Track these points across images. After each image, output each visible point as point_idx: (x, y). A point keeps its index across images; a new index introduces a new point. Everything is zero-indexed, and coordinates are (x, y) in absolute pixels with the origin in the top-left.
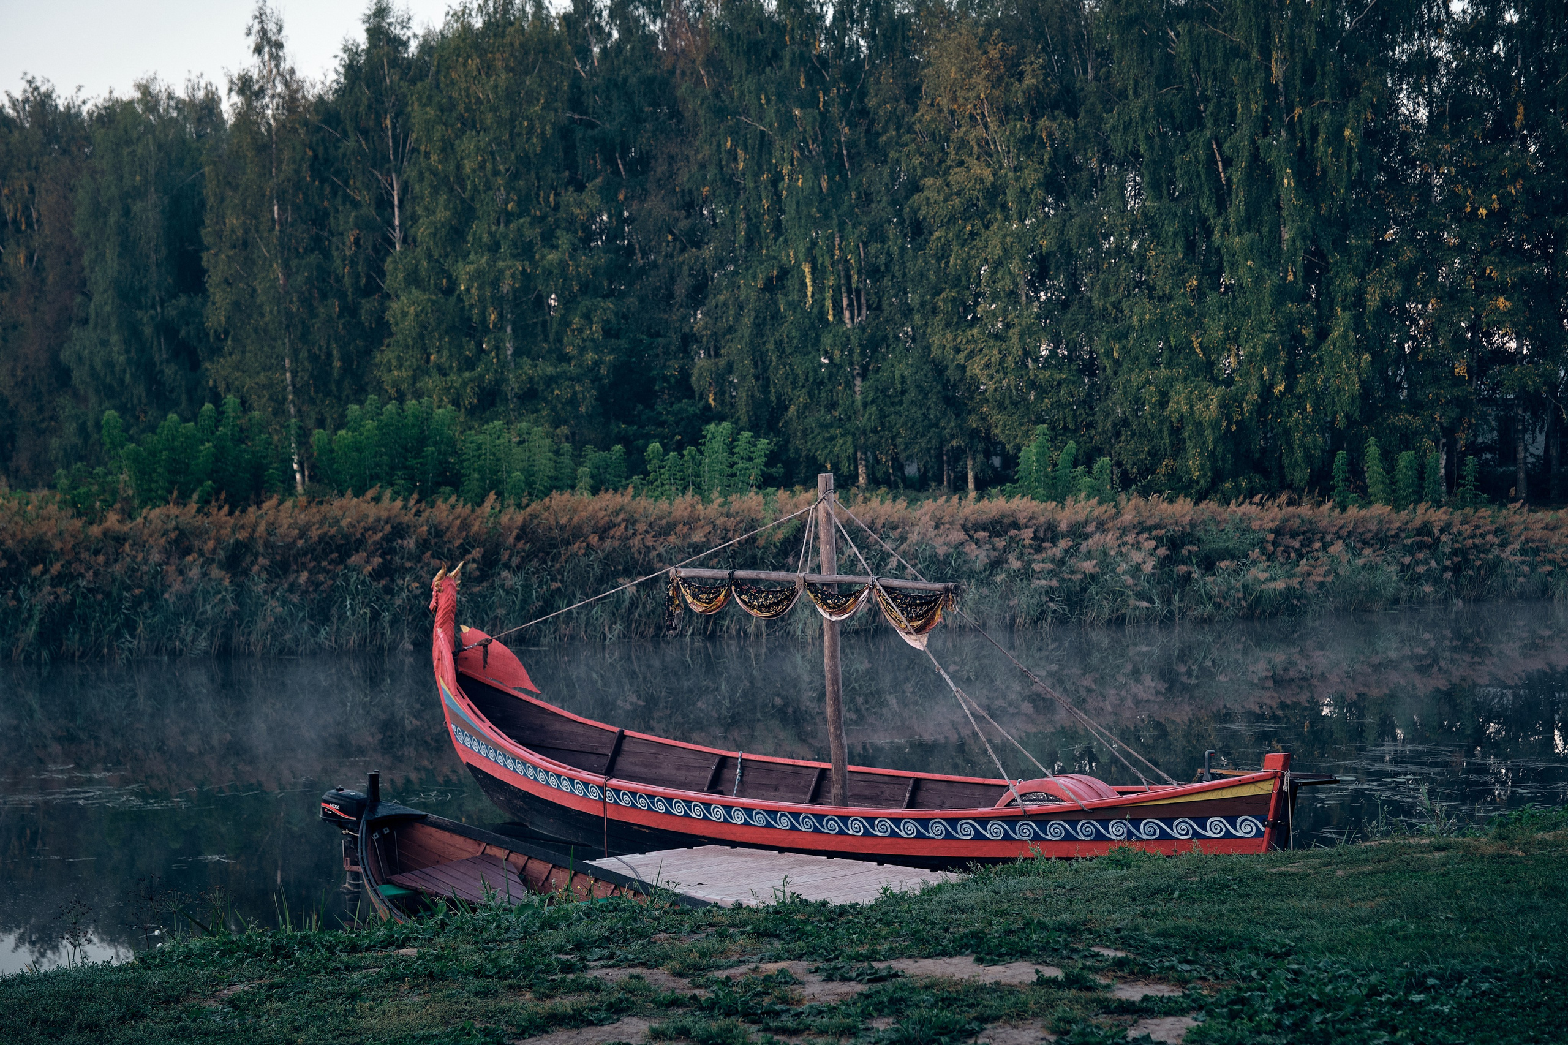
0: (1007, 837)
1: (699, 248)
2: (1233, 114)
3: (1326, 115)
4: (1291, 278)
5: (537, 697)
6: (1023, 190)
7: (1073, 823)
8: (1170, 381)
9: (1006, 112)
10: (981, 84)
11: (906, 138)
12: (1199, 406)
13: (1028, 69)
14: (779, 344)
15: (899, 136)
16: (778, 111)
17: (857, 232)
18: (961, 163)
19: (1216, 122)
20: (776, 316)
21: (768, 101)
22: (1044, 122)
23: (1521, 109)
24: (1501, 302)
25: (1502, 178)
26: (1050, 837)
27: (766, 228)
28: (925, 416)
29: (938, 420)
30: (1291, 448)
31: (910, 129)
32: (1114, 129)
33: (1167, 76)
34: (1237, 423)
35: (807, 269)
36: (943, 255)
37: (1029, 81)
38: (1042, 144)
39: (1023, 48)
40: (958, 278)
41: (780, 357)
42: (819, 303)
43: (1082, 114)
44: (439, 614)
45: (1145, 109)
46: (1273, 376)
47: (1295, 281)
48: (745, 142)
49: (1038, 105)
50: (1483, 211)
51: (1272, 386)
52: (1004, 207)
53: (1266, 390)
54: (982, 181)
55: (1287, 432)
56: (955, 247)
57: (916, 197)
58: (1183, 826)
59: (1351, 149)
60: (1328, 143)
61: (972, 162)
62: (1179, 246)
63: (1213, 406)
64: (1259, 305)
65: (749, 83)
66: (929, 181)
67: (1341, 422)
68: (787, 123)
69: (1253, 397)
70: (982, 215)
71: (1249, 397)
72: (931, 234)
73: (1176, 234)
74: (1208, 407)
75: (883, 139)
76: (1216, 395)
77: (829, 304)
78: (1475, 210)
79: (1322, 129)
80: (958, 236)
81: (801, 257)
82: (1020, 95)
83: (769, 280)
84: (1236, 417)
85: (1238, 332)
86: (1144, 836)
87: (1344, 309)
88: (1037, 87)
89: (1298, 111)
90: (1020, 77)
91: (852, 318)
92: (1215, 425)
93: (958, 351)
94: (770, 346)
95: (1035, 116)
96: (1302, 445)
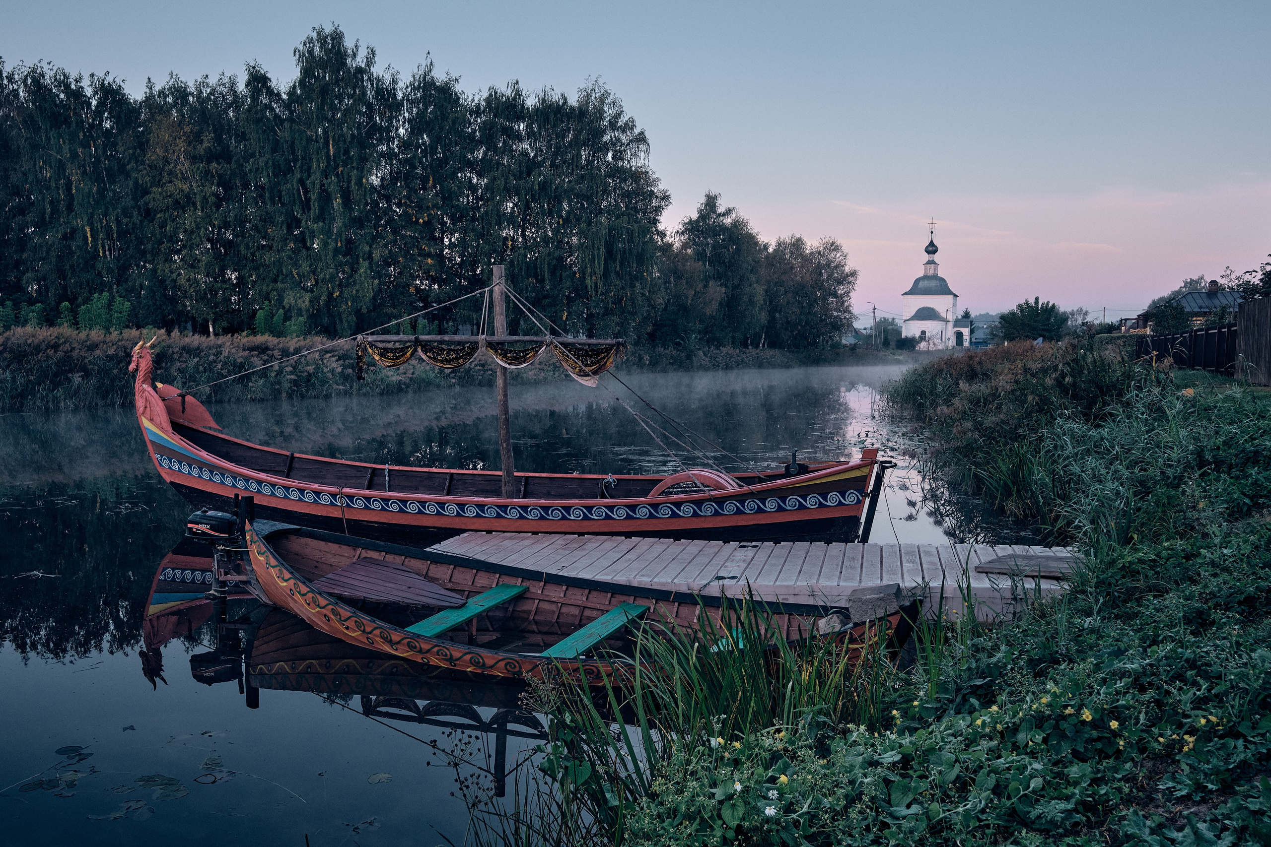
0: (695, 514)
1: (24, 216)
2: (310, 168)
3: (355, 171)
4: (339, 244)
5: (219, 431)
6: (205, 196)
7: (742, 503)
8: (283, 290)
9: (194, 159)
10: (182, 145)
11: (141, 167)
12: (300, 301)
13: (205, 139)
14: (72, 266)
15: (137, 166)
16: (70, 148)
17: (115, 213)
18: (170, 182)
19: (301, 172)
20: (71, 253)
21: (64, 143)
22: (214, 165)
23: (431, 179)
24: (429, 261)
25: (428, 207)
26: (726, 512)
27: (62, 206)
28: (155, 304)
29: (161, 305)
30: (341, 321)
31: (143, 163)
32: (251, 170)
33: (276, 147)
34: (317, 310)
35: (88, 229)
36: (163, 225)
37: (206, 144)
38: (213, 176)
39: (202, 129)
40: (171, 237)
41: (72, 273)
42: (95, 246)
43: (233, 162)
44: (140, 375)
45: (267, 162)
46: (333, 289)
47: (341, 246)
48: (50, 163)
49: (210, 157)
50: (421, 221)
51: (332, 294)
52: (194, 204)
53: (330, 295)
54: (183, 191)
55: (340, 314)
56: (169, 223)
57: (147, 197)
58: (813, 500)
59: (366, 188)
60: (356, 184)
61: (176, 181)
62: (284, 227)
63: (307, 301)
64: (326, 256)
65: (53, 133)
66: (155, 189)
67: (364, 311)
68: (74, 156)
69: (324, 297)
70: (183, 208)
71: (323, 298)
72: (155, 215)
73: (283, 222)
74: (304, 302)
75: (129, 167)
76: (307, 296)
77: (100, 247)
78: (417, 220)
79: (353, 178)
80: (170, 217)
81: (85, 223)
82: (202, 150)
83: (66, 233)
84: (316, 307)
85: (316, 268)
86: (789, 508)
87: (364, 260)
88: (209, 148)
89: (341, 169)
90: (202, 142)
91: (111, 255)
92: (308, 310)
93: (172, 273)
94: (67, 267)
95: (209, 162)
96: (347, 320)
